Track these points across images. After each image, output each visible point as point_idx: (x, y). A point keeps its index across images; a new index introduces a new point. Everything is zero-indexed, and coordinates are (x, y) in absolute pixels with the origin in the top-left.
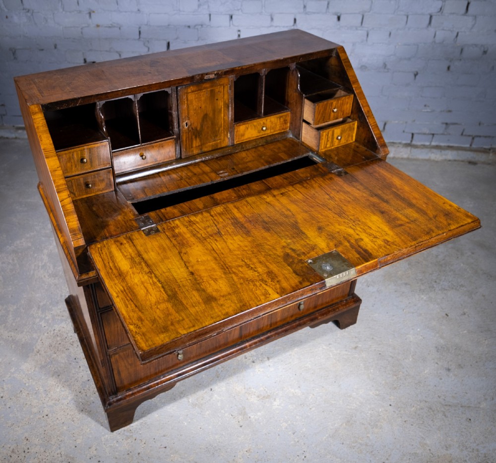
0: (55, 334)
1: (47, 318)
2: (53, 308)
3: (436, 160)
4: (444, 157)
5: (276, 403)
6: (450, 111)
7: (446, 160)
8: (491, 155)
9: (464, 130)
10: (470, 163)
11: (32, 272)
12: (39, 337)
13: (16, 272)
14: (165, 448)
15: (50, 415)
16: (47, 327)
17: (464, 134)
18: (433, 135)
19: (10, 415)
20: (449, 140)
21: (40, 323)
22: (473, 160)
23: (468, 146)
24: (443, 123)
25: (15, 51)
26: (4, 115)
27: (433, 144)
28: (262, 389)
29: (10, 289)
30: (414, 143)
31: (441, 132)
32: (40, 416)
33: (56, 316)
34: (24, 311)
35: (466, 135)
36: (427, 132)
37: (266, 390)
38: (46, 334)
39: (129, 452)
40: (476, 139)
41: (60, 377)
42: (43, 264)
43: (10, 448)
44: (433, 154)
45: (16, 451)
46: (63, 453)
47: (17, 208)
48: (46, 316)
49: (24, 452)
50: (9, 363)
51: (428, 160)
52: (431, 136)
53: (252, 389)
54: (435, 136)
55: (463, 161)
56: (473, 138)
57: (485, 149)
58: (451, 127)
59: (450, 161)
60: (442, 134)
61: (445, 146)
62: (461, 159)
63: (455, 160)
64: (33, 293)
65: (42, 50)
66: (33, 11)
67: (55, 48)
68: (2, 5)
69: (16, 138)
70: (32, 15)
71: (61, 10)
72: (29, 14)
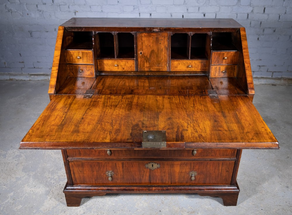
0: (61, 187)
2: (58, 172)
3: (256, 84)
4: (260, 83)
6: (261, 60)
8: (282, 81)
9: (268, 69)
10: (273, 85)
12: (50, 190)
13: (33, 152)
16: (55, 183)
17: (268, 71)
18: (254, 72)
20: (261, 74)
21: (51, 181)
22: (274, 84)
23: (271, 77)
24: (258, 66)
25: (32, 33)
26: (23, 68)
28: (189, 208)
29: (30, 163)
31: (257, 70)
33: (61, 176)
34: (40, 175)
35: (269, 71)
37: (192, 208)
38: (55, 188)
40: (274, 73)
44: (255, 81)
47: (32, 117)
48: (54, 177)
50: (32, 207)
52: (253, 72)
53: (184, 208)
54: (255, 72)
55: (269, 84)
56: (273, 73)
57: (279, 78)
58: (262, 67)
59: (263, 84)
60: (258, 71)
61: (260, 77)
63: (265, 84)
64: (45, 164)
65: (48, 32)
66: (43, 11)
67: (55, 30)
68: (26, 8)
69: (30, 80)
70: (43, 13)
71: (60, 11)
72: (41, 13)
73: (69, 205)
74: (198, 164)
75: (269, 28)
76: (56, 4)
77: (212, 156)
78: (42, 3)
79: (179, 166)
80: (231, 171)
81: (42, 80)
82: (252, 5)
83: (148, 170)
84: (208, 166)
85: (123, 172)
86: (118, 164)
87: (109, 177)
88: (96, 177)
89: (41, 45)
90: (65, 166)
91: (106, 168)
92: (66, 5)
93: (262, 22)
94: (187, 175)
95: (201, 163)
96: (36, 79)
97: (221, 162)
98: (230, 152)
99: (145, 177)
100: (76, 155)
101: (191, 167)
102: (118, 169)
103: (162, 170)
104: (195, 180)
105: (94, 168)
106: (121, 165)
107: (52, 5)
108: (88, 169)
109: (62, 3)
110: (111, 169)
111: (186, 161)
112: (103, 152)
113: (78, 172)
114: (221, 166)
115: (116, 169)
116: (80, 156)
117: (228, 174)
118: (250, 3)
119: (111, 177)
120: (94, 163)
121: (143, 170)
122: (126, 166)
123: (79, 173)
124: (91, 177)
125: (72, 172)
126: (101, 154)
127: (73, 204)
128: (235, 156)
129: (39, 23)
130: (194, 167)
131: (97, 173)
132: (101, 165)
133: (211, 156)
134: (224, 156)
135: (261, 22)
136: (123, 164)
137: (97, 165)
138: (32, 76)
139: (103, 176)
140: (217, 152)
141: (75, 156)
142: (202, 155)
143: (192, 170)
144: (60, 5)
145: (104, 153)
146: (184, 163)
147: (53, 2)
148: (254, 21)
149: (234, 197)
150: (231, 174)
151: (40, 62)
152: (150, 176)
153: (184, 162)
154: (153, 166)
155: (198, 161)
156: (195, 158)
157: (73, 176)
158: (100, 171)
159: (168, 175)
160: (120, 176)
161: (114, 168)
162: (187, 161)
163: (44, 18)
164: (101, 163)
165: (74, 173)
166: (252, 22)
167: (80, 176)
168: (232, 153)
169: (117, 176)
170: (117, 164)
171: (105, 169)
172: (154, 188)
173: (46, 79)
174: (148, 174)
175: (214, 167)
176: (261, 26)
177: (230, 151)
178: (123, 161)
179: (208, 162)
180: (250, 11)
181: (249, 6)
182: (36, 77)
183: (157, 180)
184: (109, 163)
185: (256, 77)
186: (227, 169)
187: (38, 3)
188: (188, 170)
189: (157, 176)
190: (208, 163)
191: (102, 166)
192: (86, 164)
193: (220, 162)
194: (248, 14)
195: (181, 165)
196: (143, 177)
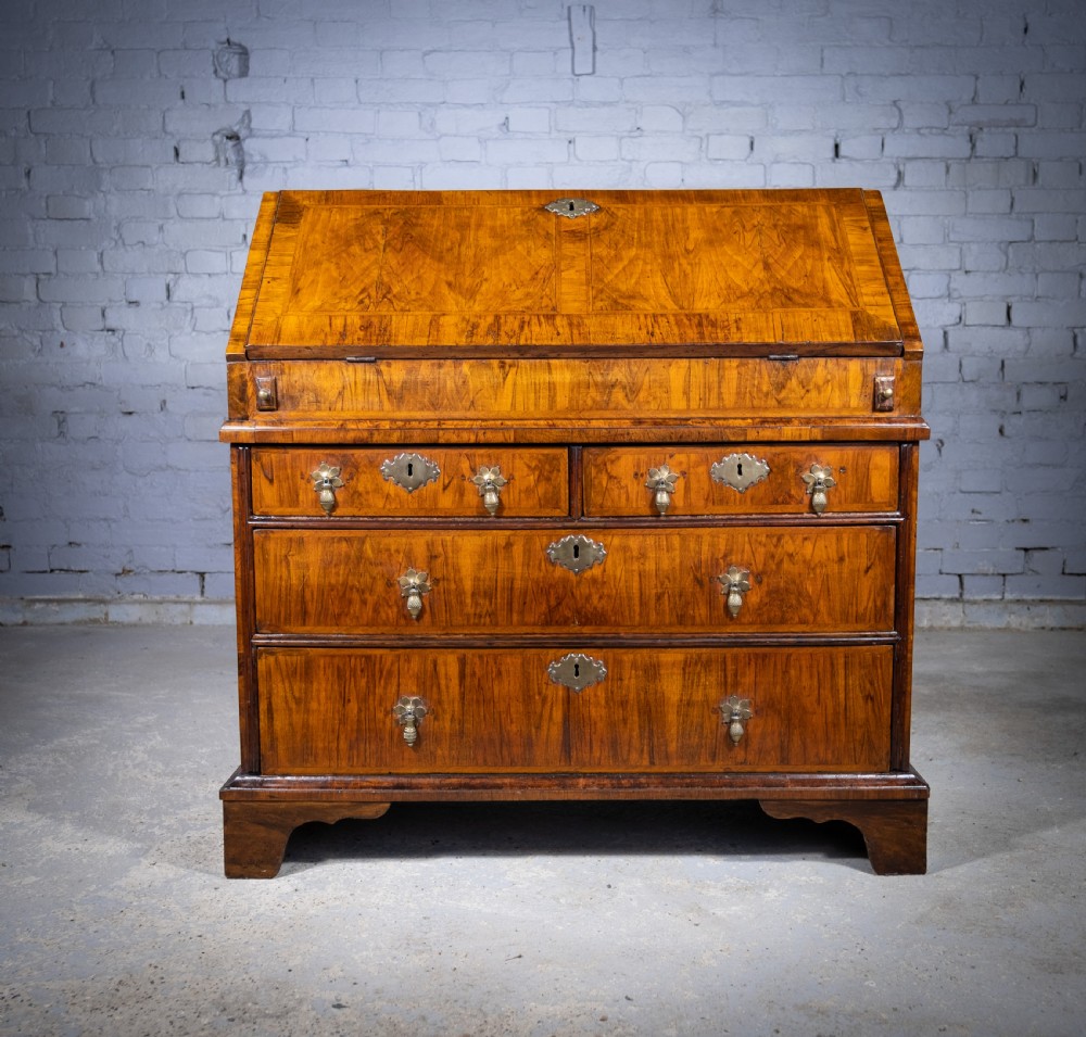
1: (166, 824)
3: (1022, 628)
4: (1038, 622)
5: (772, 894)
6: (1025, 521)
7: (1043, 628)
9: (1064, 564)
11: (110, 773)
12: (151, 847)
13: (67, 774)
14: (520, 957)
15: (209, 936)
16: (168, 835)
17: (1067, 570)
18: (1004, 575)
19: (102, 940)
20: (1038, 586)
21: (150, 831)
24: (1018, 549)
27: (1008, 596)
28: (731, 880)
29: (58, 794)
30: (966, 596)
31: (1019, 569)
32: (183, 938)
34: (101, 818)
35: (1071, 574)
36: (991, 571)
37: (741, 881)
38: (169, 843)
39: (430, 968)
41: (221, 890)
42: (136, 762)
43: (111, 979)
44: (1012, 616)
45: (130, 983)
46: (256, 978)
48: (163, 822)
49: (152, 982)
51: (1007, 629)
52: (1002, 578)
54: (1008, 578)
58: (1037, 554)
59: (1052, 629)
60: (1022, 574)
61: (1033, 600)
62: (1074, 625)
63: (1063, 629)
64: (119, 796)
65: (130, 413)
66: (124, 331)
67: (162, 409)
68: (58, 321)
69: (25, 623)
70: (121, 340)
71: (189, 329)
72: (114, 339)
73: (236, 869)
74: (753, 663)
75: (1041, 383)
76: (178, 304)
77: (803, 622)
78: (124, 302)
79: (678, 671)
80: (885, 696)
81: (77, 623)
82: (955, 295)
83: (560, 693)
84: (792, 672)
85: (463, 703)
86: (445, 664)
87: (405, 725)
88: (355, 727)
89: (94, 469)
90: (240, 674)
91: (399, 685)
92: (217, 306)
93: (1006, 363)
94: (714, 717)
95: (765, 656)
96: (51, 620)
97: (841, 649)
98: (871, 604)
99: (549, 730)
100: (287, 620)
101: (725, 677)
102: (443, 687)
103: (612, 693)
104: (746, 738)
105: (353, 683)
106: (454, 669)
107: (163, 308)
108: (326, 690)
109: (205, 301)
110: (414, 689)
111: (704, 650)
112: (390, 607)
113: (287, 702)
114: (841, 672)
115: (435, 689)
116: (304, 624)
117: (874, 710)
118: (948, 288)
119: (415, 723)
120: (353, 660)
121: (540, 694)
122: (474, 674)
123: (290, 710)
124: (333, 731)
125: (263, 706)
126: (383, 615)
127: (251, 863)
128: (891, 624)
129: (100, 378)
130: (736, 675)
131: (360, 710)
132: (377, 666)
133: (797, 619)
134: (847, 621)
135: (1003, 362)
136: (462, 662)
137: (362, 671)
138: (38, 606)
139: (384, 723)
140: (822, 602)
141: (285, 624)
142: (765, 617)
143: (729, 690)
144: (193, 309)
145: (395, 610)
146: (699, 656)
147: (168, 297)
148: (973, 355)
149: (910, 822)
150: (887, 711)
151: (79, 545)
152: (566, 719)
153: (698, 651)
154: (577, 674)
155: (750, 650)
156: (738, 629)
157: (263, 724)
158: (371, 698)
159: (636, 718)
160: (447, 725)
161: (428, 683)
162: (709, 650)
163: (126, 357)
164: (381, 657)
165: (270, 710)
166: (964, 362)
167: (291, 724)
168: (876, 606)
169: (436, 723)
170: (440, 661)
171: (394, 689)
172: (582, 781)
173: (97, 617)
174: (558, 715)
175: (816, 680)
176: (1006, 378)
177: (868, 600)
178: (463, 651)
179: (791, 650)
180: (953, 320)
181: (947, 300)
182: (54, 607)
183: (594, 742)
184: (408, 661)
185: (1018, 601)
186: (868, 686)
187: (110, 301)
188: (713, 693)
189: (595, 724)
190: (789, 655)
191: (381, 672)
192: (322, 662)
193: (834, 650)
194: (945, 333)
195: (686, 665)
196: (538, 728)
